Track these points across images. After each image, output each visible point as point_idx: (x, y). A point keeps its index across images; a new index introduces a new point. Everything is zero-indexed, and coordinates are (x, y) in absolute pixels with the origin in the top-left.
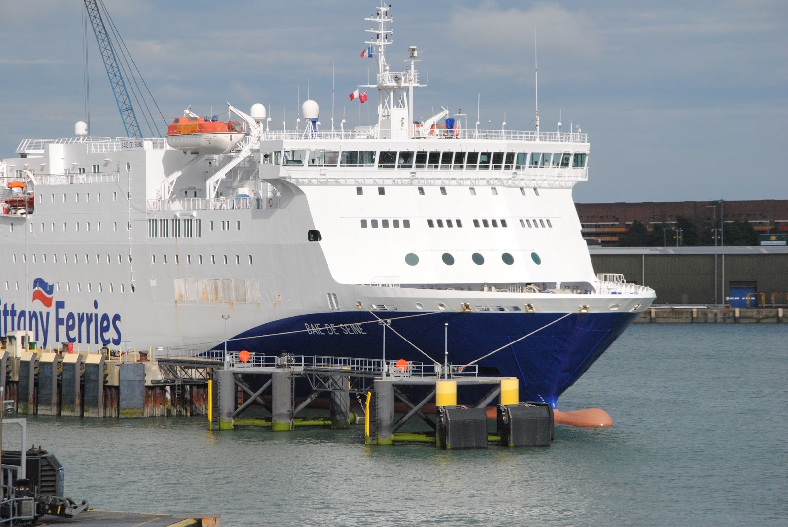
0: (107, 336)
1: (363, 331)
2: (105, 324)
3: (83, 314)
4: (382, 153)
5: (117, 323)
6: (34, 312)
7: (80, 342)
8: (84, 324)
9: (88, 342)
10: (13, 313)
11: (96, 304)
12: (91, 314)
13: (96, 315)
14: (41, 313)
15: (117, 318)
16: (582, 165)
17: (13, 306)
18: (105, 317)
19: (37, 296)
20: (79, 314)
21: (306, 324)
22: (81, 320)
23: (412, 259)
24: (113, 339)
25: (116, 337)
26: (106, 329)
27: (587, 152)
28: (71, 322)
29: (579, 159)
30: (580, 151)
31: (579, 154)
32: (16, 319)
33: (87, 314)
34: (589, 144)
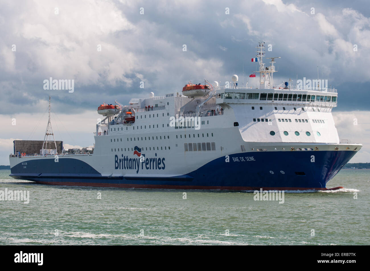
0: (160, 166)
1: (254, 159)
2: (159, 162)
3: (152, 158)
4: (261, 94)
5: (164, 161)
6: (135, 159)
7: (150, 169)
8: (152, 162)
9: (153, 169)
10: (127, 159)
11: (156, 155)
12: (154, 158)
13: (156, 159)
14: (137, 159)
15: (164, 159)
16: (335, 101)
17: (127, 157)
18: (159, 159)
19: (135, 153)
20: (150, 159)
21: (233, 158)
22: (151, 161)
23: (272, 133)
24: (162, 167)
25: (163, 167)
26: (160, 164)
27: (337, 96)
28: (147, 162)
29: (334, 99)
30: (334, 96)
31: (334, 97)
32: (128, 161)
33: (153, 159)
34: (337, 93)
